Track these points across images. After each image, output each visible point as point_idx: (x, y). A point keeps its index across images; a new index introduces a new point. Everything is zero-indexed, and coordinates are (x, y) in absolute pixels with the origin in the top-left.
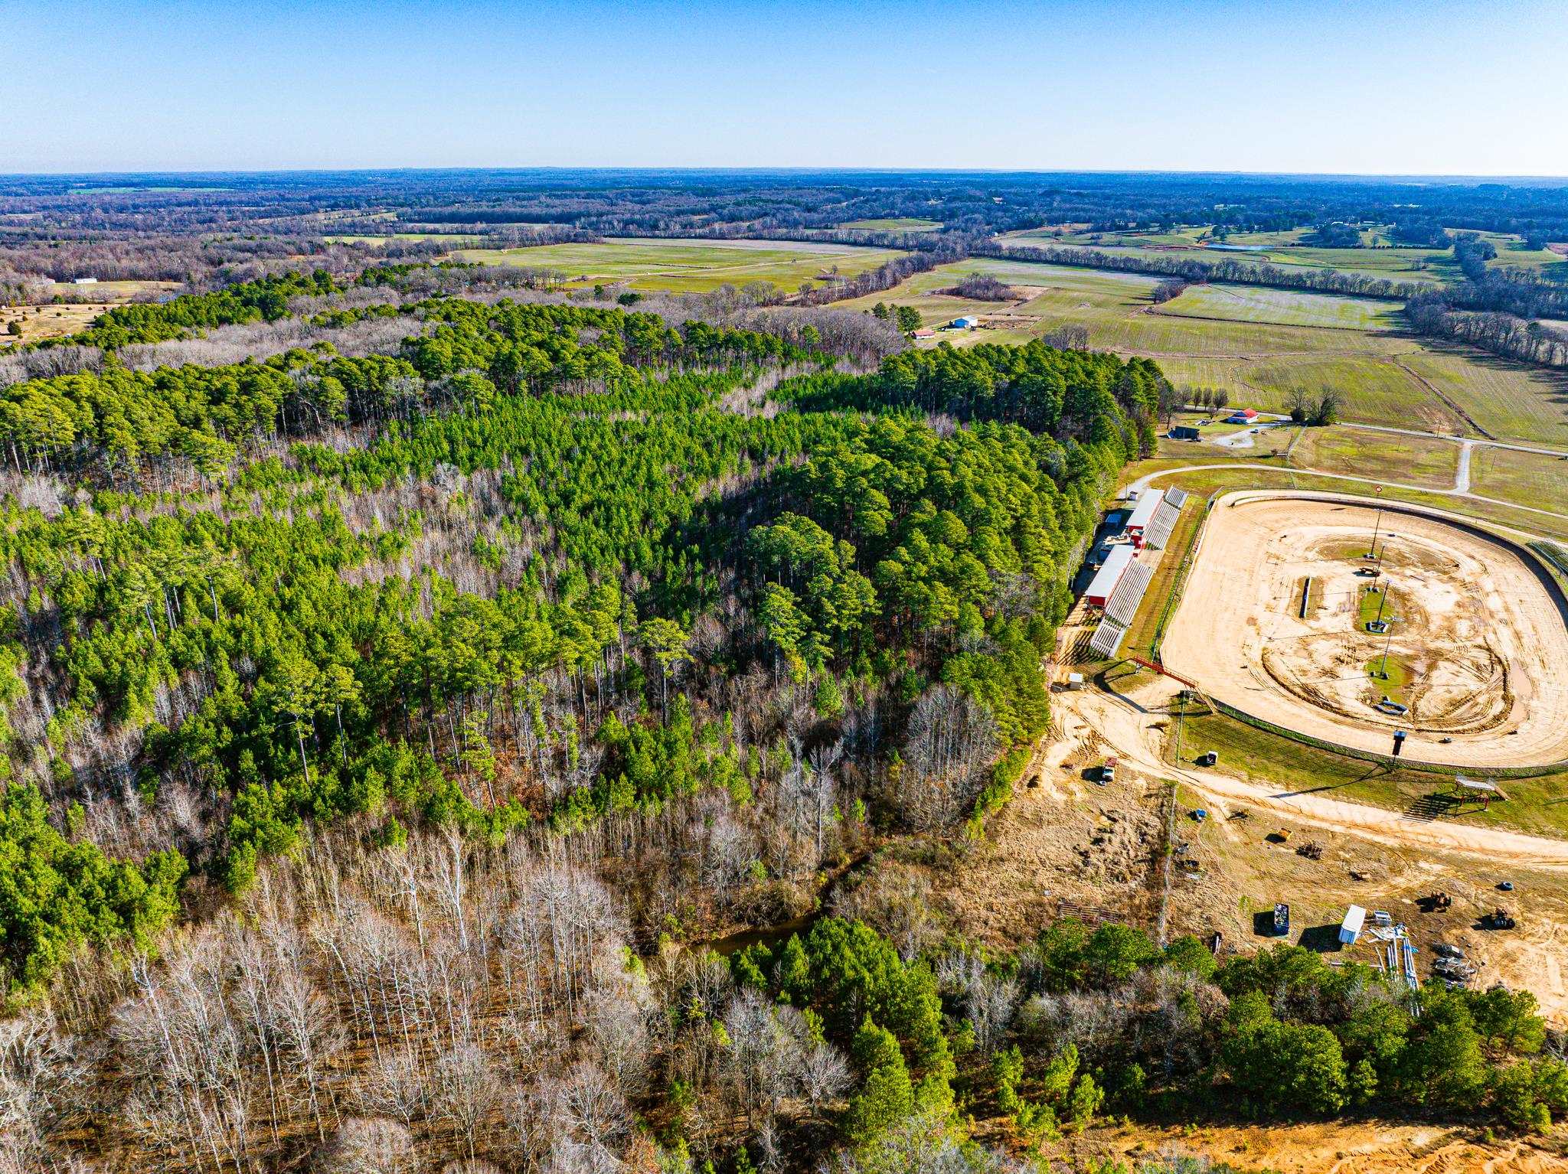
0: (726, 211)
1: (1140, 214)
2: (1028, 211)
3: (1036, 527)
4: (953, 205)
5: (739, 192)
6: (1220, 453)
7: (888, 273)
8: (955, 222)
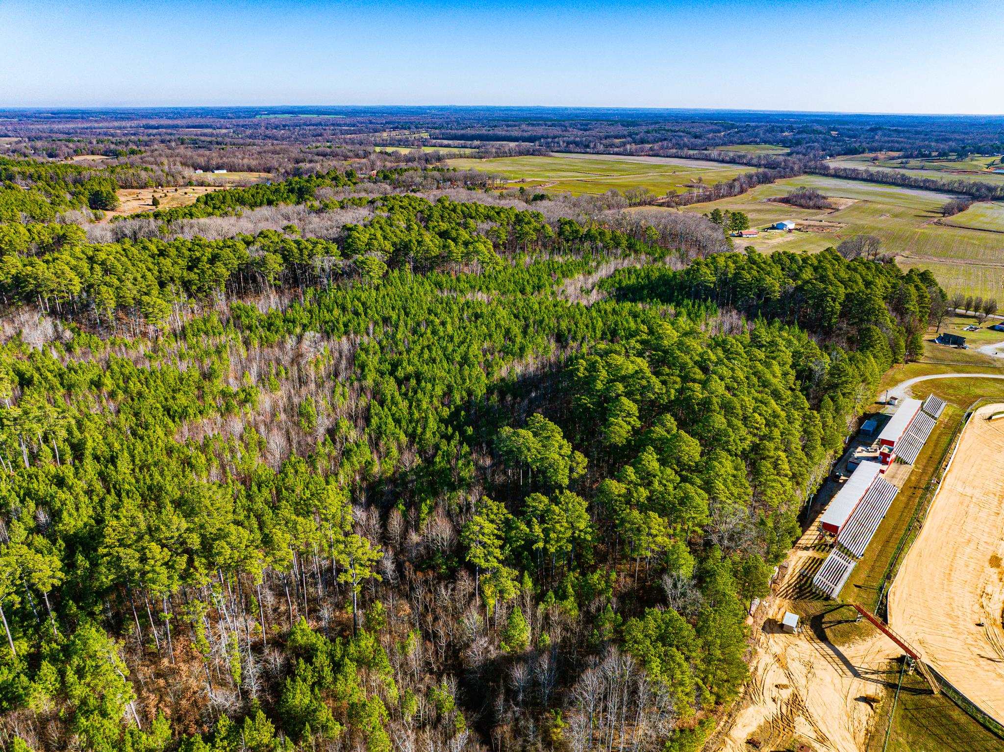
0: (638, 137)
1: (942, 146)
2: (855, 142)
3: (777, 449)
4: (799, 136)
5: (652, 124)
6: (984, 362)
7: (737, 184)
8: (799, 148)
